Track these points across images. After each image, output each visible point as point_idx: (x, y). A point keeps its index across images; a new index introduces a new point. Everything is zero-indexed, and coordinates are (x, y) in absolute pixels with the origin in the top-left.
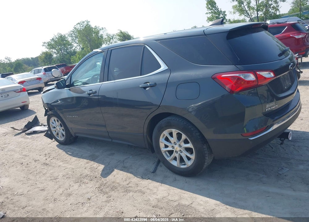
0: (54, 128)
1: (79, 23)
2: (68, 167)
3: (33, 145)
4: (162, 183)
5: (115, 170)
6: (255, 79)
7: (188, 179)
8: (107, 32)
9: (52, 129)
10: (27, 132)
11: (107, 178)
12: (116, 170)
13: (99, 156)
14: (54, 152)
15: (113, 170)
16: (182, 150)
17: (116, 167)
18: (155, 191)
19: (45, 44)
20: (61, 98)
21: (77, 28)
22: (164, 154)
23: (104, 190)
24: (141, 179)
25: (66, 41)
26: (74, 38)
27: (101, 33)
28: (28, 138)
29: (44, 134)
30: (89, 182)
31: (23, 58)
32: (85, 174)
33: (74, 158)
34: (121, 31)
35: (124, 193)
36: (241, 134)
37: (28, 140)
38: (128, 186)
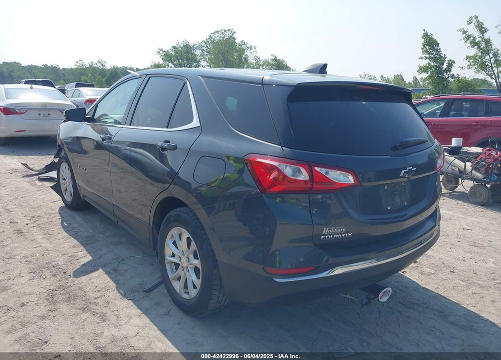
0: (64, 179)
1: (218, 31)
2: (43, 245)
3: (32, 198)
4: (143, 312)
5: (100, 269)
6: (308, 179)
7: (186, 319)
8: (256, 54)
9: (62, 181)
10: (42, 176)
11: (78, 279)
12: (101, 271)
13: (98, 240)
14: (48, 216)
15: (97, 269)
16: (190, 268)
17: (104, 266)
18: (122, 323)
19: (161, 52)
20: (75, 136)
21: (213, 37)
22: (168, 266)
23: (56, 297)
24: (121, 297)
25: (192, 54)
26: (206, 53)
27: (247, 53)
28: (35, 185)
29: (52, 184)
30: (49, 277)
31: (125, 67)
32: (54, 263)
33: (65, 233)
34: (276, 57)
35: (78, 311)
36: (263, 268)
37: (33, 189)
38: (93, 301)
